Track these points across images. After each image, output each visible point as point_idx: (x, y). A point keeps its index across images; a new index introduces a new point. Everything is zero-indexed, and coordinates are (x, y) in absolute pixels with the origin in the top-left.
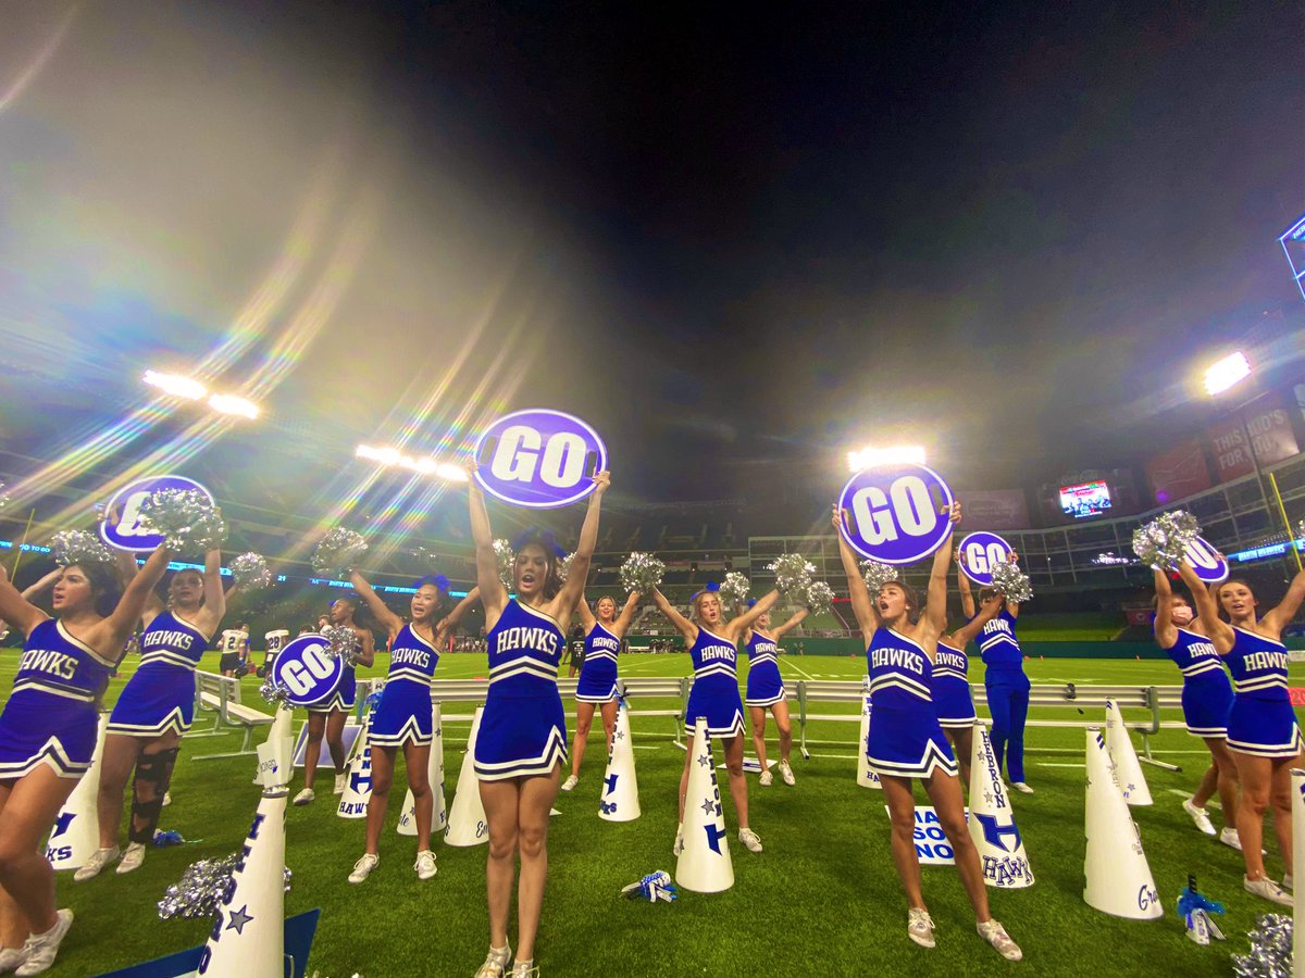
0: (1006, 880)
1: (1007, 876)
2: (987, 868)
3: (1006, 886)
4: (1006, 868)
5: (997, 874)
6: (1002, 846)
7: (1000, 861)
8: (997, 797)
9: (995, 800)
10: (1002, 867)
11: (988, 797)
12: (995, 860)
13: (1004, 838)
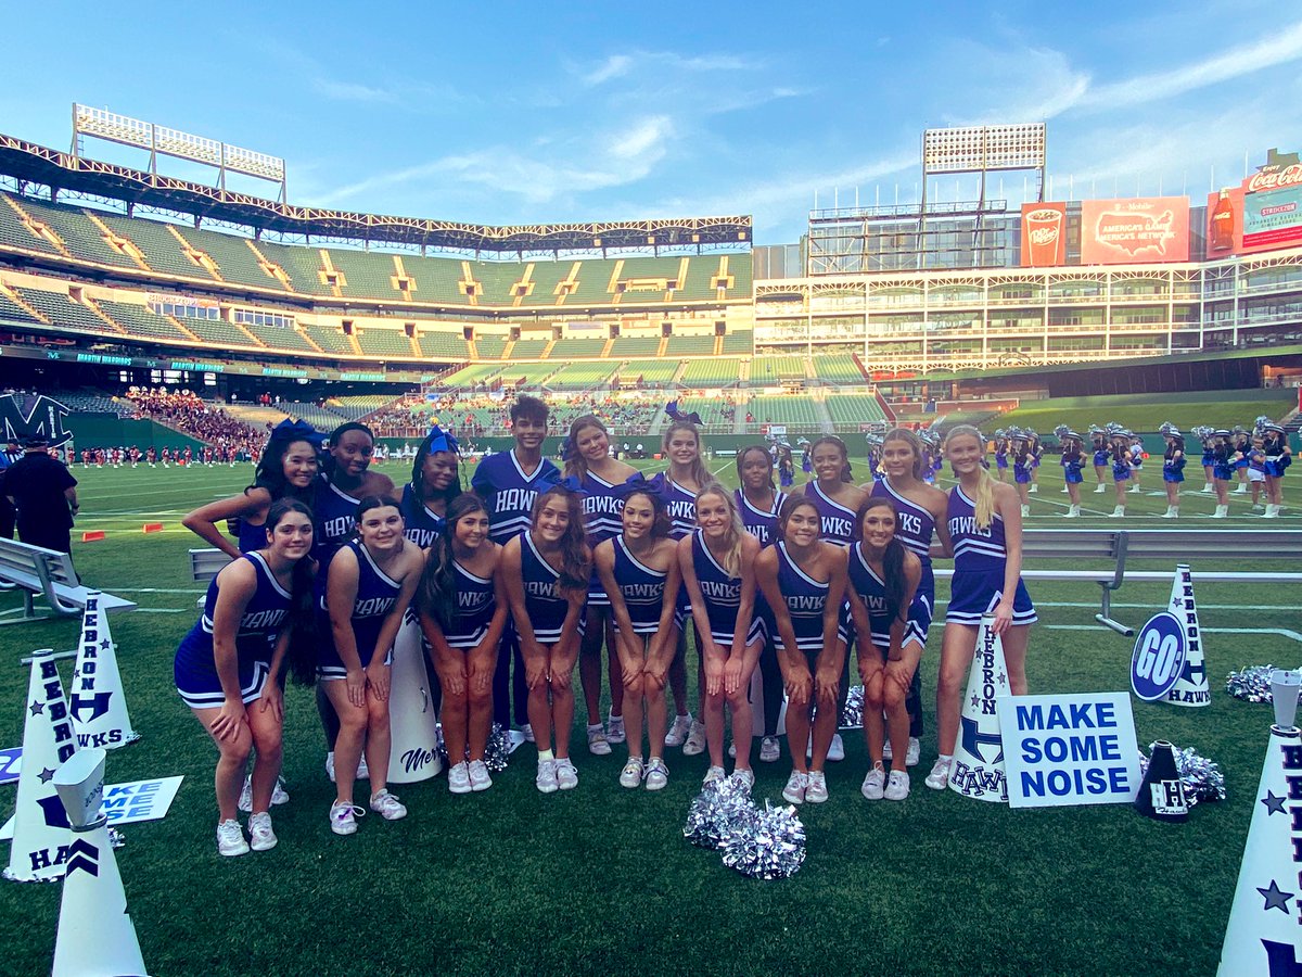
0: (973, 790)
1: (976, 785)
2: (957, 774)
3: (972, 795)
4: (977, 778)
5: (965, 783)
6: (978, 756)
7: (972, 770)
8: (985, 702)
9: (981, 704)
10: (972, 776)
11: (975, 701)
12: (966, 768)
13: (982, 747)
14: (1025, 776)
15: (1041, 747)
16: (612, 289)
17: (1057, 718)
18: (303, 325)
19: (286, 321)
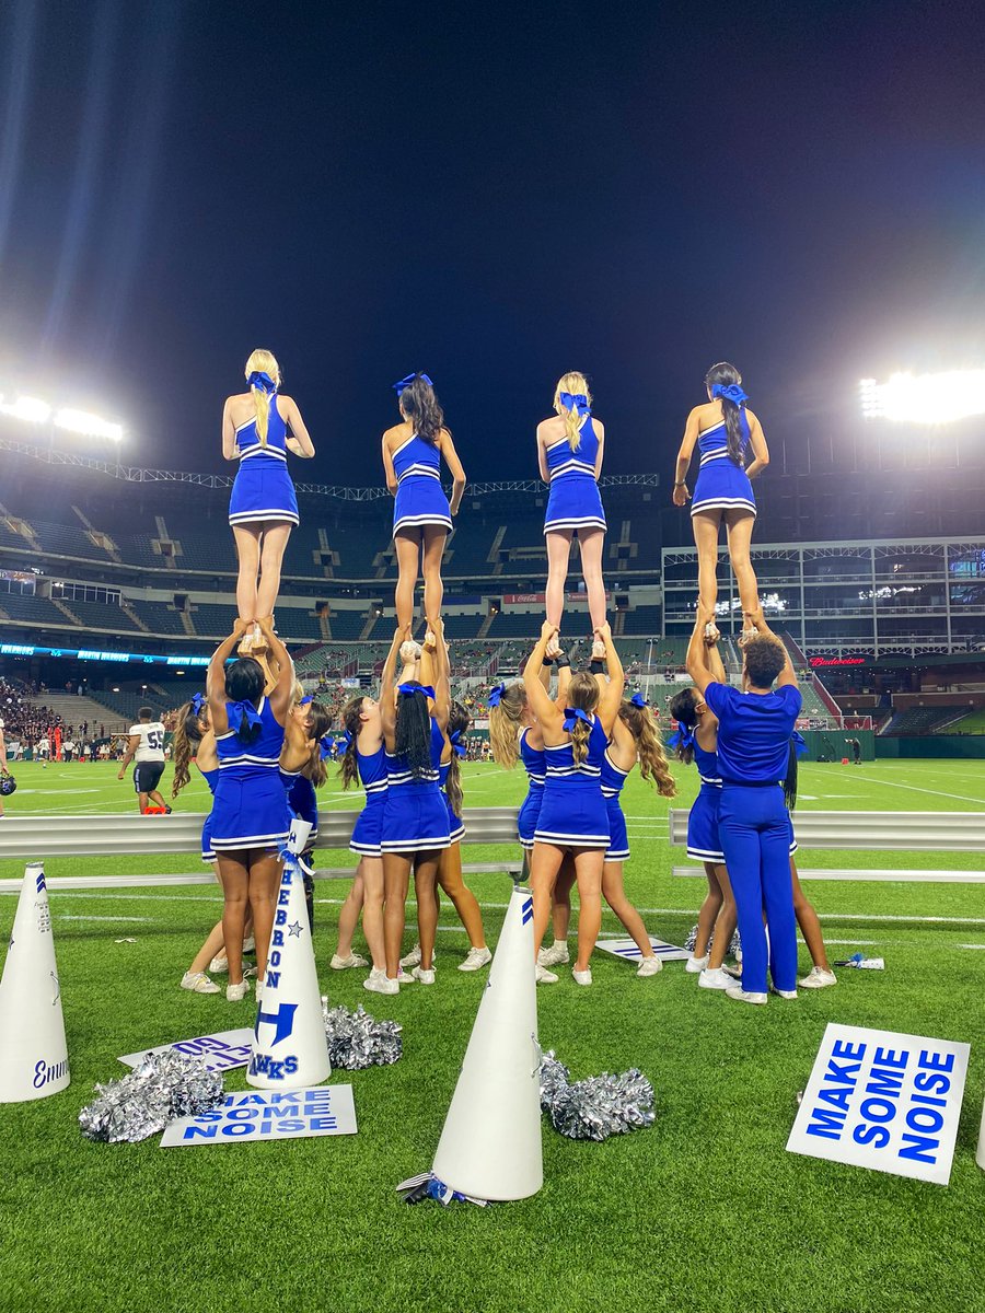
14: (903, 1153)
15: (870, 1124)
16: (493, 558)
17: (836, 1097)
18: (130, 600)
19: (110, 596)
